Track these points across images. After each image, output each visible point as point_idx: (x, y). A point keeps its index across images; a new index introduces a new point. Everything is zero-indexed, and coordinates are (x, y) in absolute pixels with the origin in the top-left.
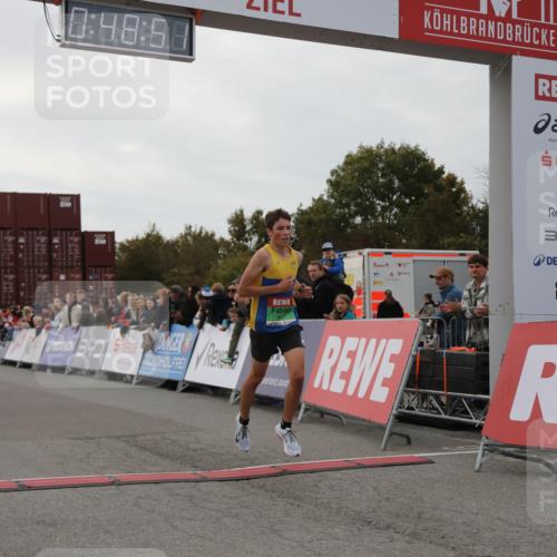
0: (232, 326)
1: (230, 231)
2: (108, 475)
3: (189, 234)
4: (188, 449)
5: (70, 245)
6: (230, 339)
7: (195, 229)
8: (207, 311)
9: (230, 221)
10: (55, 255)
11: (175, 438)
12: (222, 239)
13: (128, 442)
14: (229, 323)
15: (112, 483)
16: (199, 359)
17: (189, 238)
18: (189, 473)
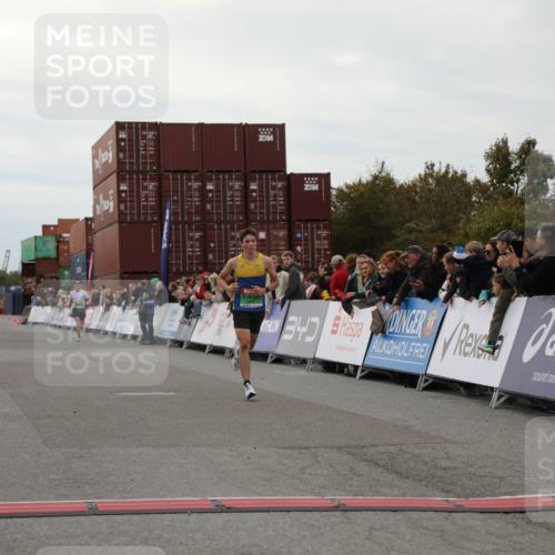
0: (495, 300)
1: (488, 171)
2: (330, 498)
3: (431, 175)
4: (436, 467)
5: (272, 193)
6: (490, 318)
7: (439, 168)
8: (458, 280)
9: (488, 156)
10: (252, 206)
11: (417, 451)
12: (477, 182)
13: (354, 455)
14: (490, 296)
15: (336, 508)
16: (446, 345)
17: (430, 180)
18: (439, 499)
